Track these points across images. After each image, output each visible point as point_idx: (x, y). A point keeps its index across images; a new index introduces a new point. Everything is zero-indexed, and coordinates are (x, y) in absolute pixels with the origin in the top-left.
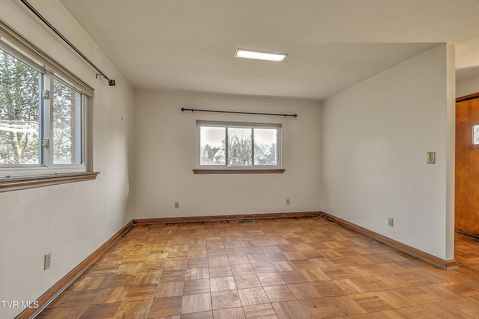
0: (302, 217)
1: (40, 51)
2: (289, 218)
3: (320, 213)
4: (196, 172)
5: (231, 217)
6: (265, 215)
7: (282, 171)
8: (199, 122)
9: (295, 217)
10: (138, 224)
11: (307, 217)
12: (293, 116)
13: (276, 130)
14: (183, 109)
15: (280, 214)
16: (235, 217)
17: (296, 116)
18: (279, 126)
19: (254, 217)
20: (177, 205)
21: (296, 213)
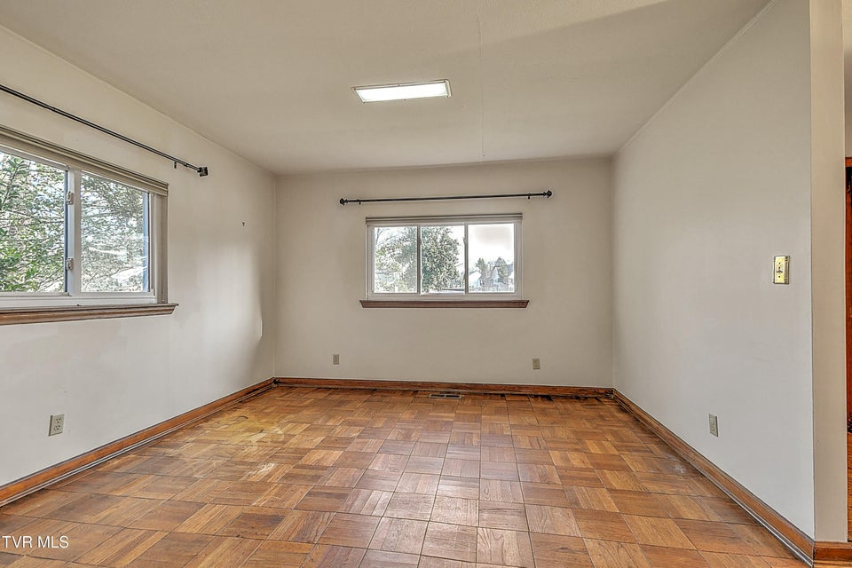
0: (565, 397)
1: (37, 141)
2: (536, 396)
3: (611, 391)
4: (366, 304)
5: (424, 385)
6: (487, 387)
7: (523, 304)
8: (371, 221)
9: (547, 395)
10: (280, 385)
11: (578, 398)
12: (544, 194)
13: (513, 225)
14: (342, 202)
15: (520, 387)
16: (431, 385)
17: (549, 194)
18: (518, 216)
19: (467, 388)
20: (336, 360)
21: (554, 388)
